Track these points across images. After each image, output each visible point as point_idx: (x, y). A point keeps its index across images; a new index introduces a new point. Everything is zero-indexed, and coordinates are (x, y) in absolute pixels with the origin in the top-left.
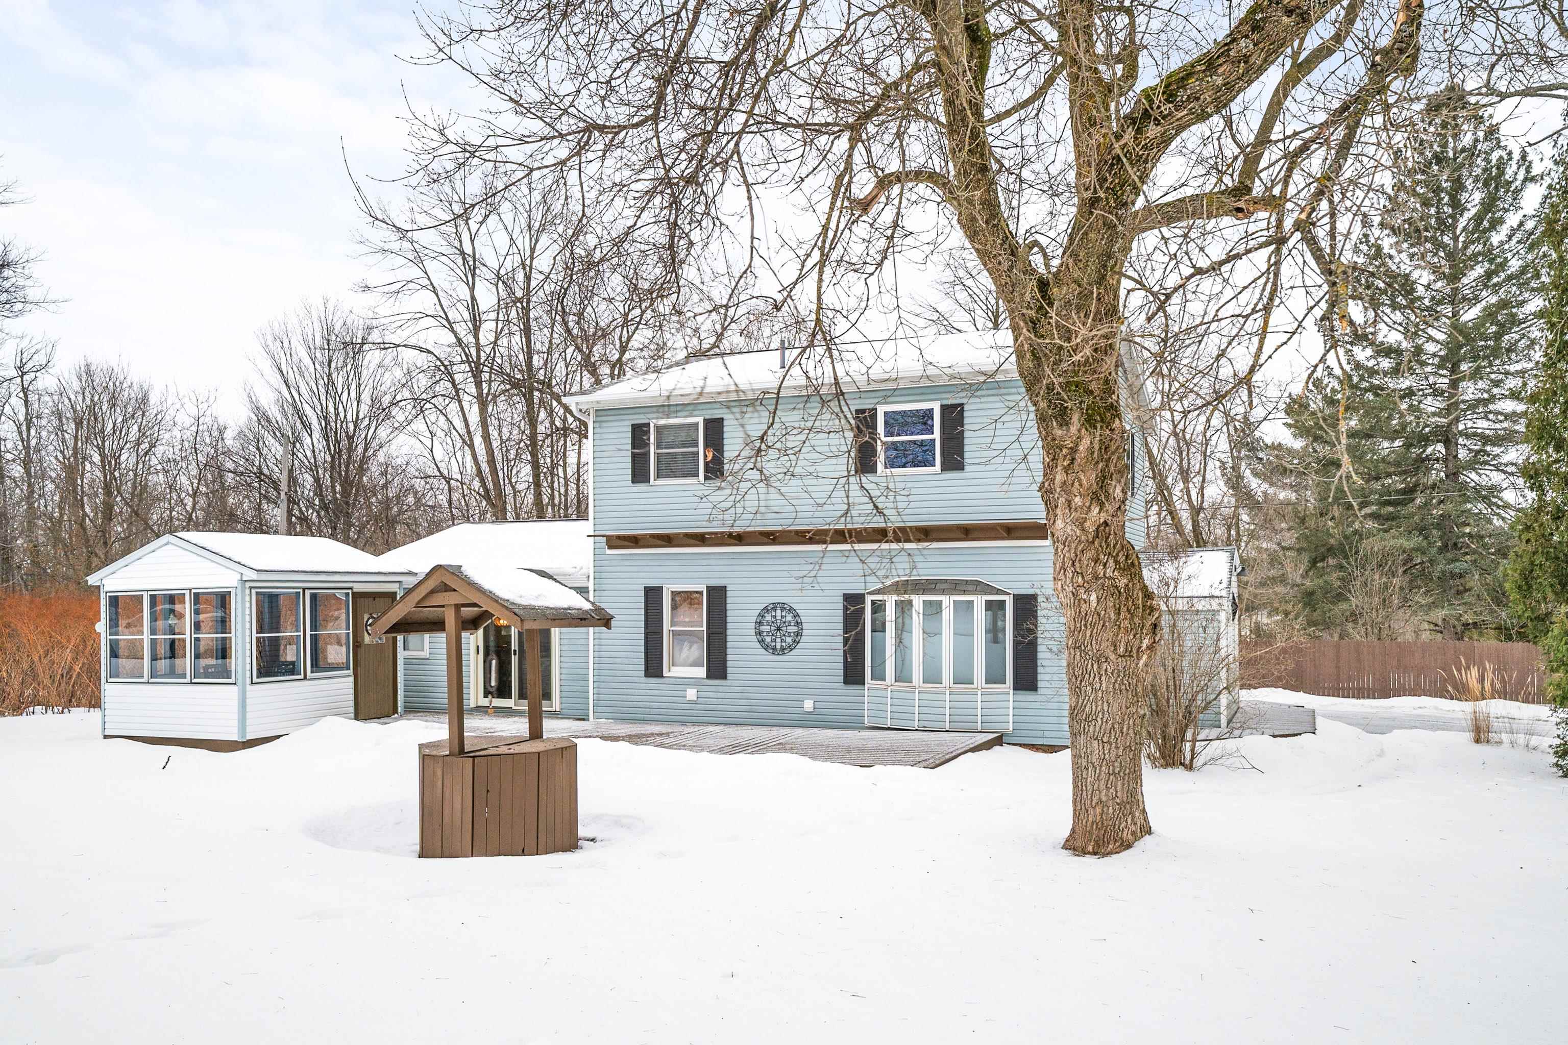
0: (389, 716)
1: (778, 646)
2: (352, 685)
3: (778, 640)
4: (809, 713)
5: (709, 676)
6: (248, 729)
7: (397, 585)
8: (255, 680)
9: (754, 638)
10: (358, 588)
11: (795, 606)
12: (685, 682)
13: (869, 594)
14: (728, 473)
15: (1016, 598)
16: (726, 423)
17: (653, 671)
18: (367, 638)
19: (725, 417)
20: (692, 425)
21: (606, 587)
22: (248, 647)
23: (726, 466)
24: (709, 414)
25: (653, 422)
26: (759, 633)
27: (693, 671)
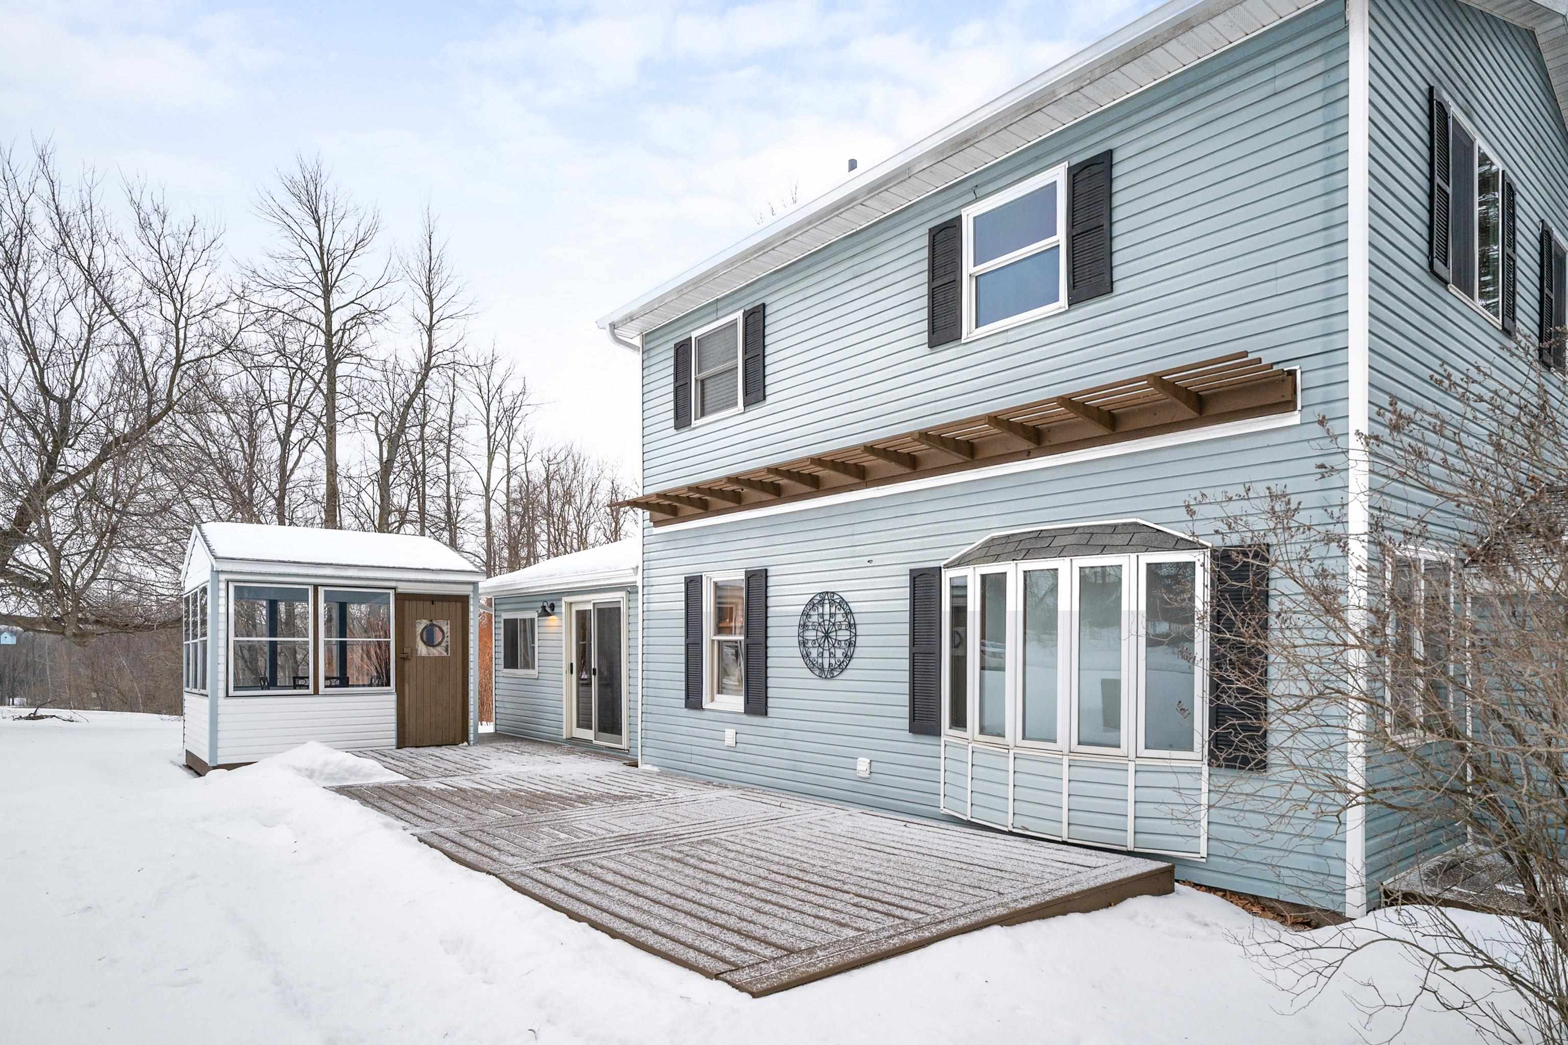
0: (455, 744)
1: (826, 666)
2: (393, 705)
3: (826, 654)
4: (864, 780)
5: (747, 712)
6: (220, 752)
7: (470, 588)
8: (231, 692)
9: (797, 652)
10: (403, 588)
11: (847, 596)
12: (725, 718)
13: (947, 566)
14: (768, 390)
15: (1221, 557)
16: (768, 311)
17: (693, 700)
18: (422, 650)
19: (767, 301)
20: (734, 324)
21: (653, 581)
22: (222, 651)
23: (768, 381)
24: (750, 302)
25: (694, 335)
26: (803, 643)
27: (735, 702)
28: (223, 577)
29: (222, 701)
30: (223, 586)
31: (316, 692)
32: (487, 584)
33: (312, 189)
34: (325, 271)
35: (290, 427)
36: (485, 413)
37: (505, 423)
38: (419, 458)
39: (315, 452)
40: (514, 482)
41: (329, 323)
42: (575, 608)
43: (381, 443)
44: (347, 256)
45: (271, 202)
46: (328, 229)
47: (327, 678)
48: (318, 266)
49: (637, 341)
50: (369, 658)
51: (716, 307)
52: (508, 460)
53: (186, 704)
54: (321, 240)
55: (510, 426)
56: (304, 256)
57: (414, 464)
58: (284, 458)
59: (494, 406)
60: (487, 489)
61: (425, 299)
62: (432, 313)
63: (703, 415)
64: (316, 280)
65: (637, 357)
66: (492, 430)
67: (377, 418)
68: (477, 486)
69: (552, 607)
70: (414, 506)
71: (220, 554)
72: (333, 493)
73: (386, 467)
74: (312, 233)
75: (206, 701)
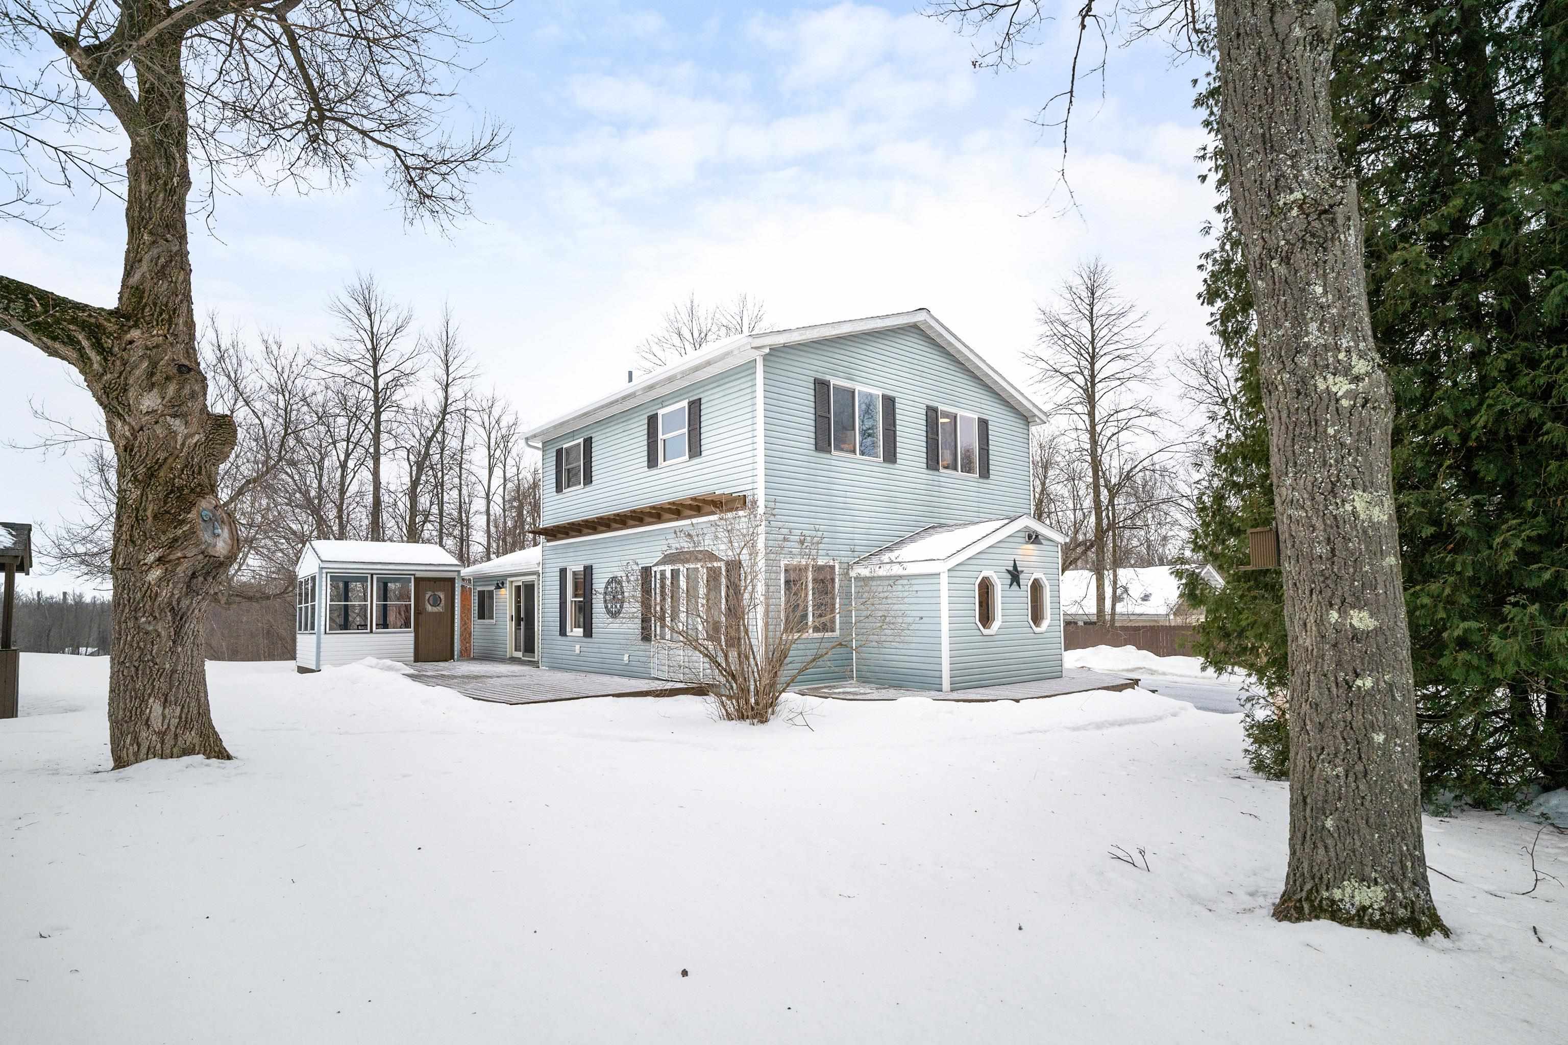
0: (446, 661)
1: (614, 612)
2: (412, 638)
3: (614, 607)
4: (626, 665)
5: (585, 636)
6: (321, 663)
7: (456, 574)
8: (327, 632)
9: (603, 606)
10: (419, 574)
11: (620, 579)
12: (576, 639)
13: (654, 566)
14: (593, 479)
15: (728, 564)
16: (593, 440)
17: (563, 633)
18: (429, 608)
19: (593, 435)
20: (579, 444)
21: (547, 570)
22: (323, 610)
23: (593, 474)
24: (586, 435)
25: (564, 446)
26: (605, 601)
27: (579, 631)
28: (324, 571)
29: (323, 636)
30: (324, 575)
31: (371, 632)
32: (466, 571)
33: (366, 292)
34: (374, 349)
35: (348, 455)
36: (487, 440)
37: (502, 446)
38: (440, 474)
39: (365, 475)
40: (510, 485)
41: (376, 384)
42: (515, 584)
43: (411, 467)
44: (390, 338)
45: (338, 303)
46: (376, 319)
47: (377, 625)
48: (369, 346)
49: (540, 445)
50: (400, 614)
51: (573, 434)
52: (504, 473)
53: (298, 640)
54: (372, 328)
55: (506, 447)
56: (359, 338)
57: (436, 477)
58: (343, 477)
59: (493, 436)
60: (488, 495)
61: (443, 366)
62: (448, 375)
63: (569, 486)
64: (368, 356)
65: (540, 453)
66: (492, 452)
67: (408, 451)
68: (480, 490)
69: (503, 584)
70: (435, 510)
71: (323, 559)
72: (377, 502)
73: (415, 483)
74: (366, 323)
75: (314, 637)
